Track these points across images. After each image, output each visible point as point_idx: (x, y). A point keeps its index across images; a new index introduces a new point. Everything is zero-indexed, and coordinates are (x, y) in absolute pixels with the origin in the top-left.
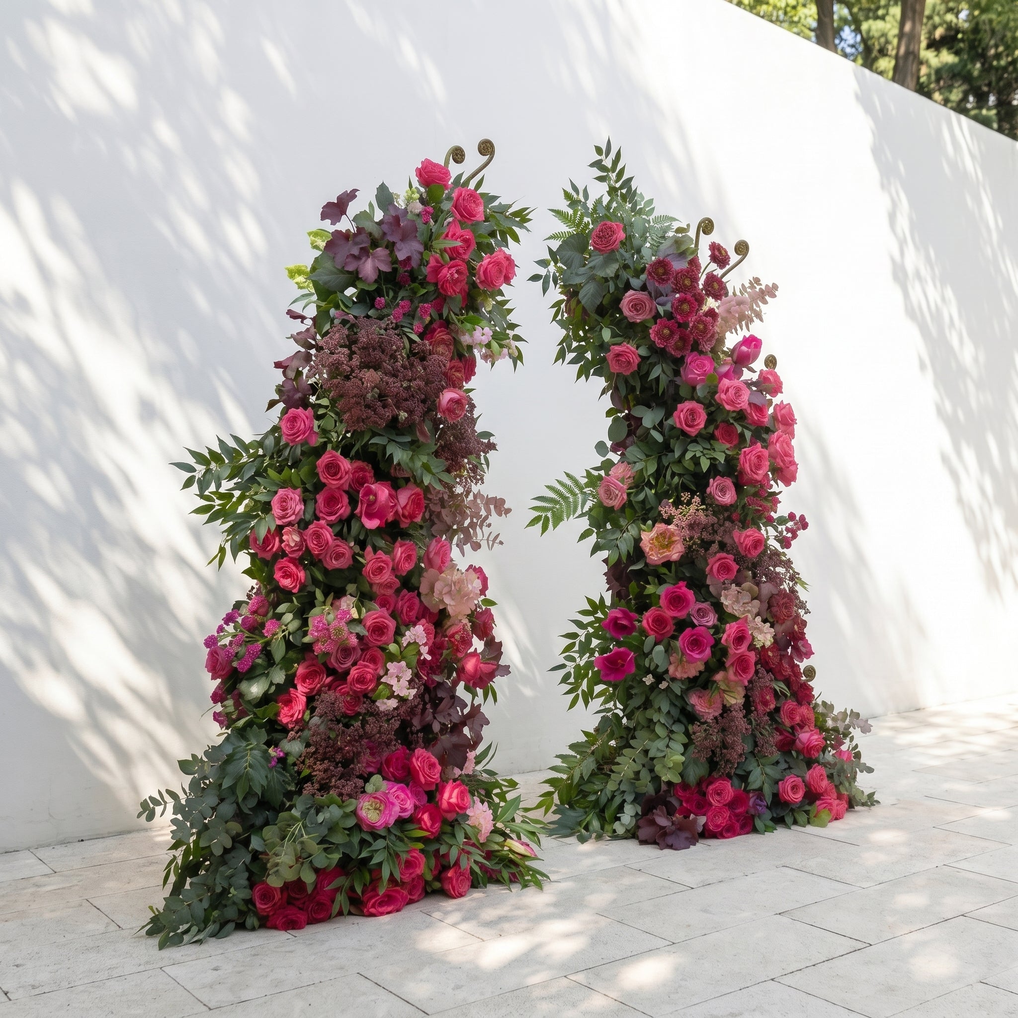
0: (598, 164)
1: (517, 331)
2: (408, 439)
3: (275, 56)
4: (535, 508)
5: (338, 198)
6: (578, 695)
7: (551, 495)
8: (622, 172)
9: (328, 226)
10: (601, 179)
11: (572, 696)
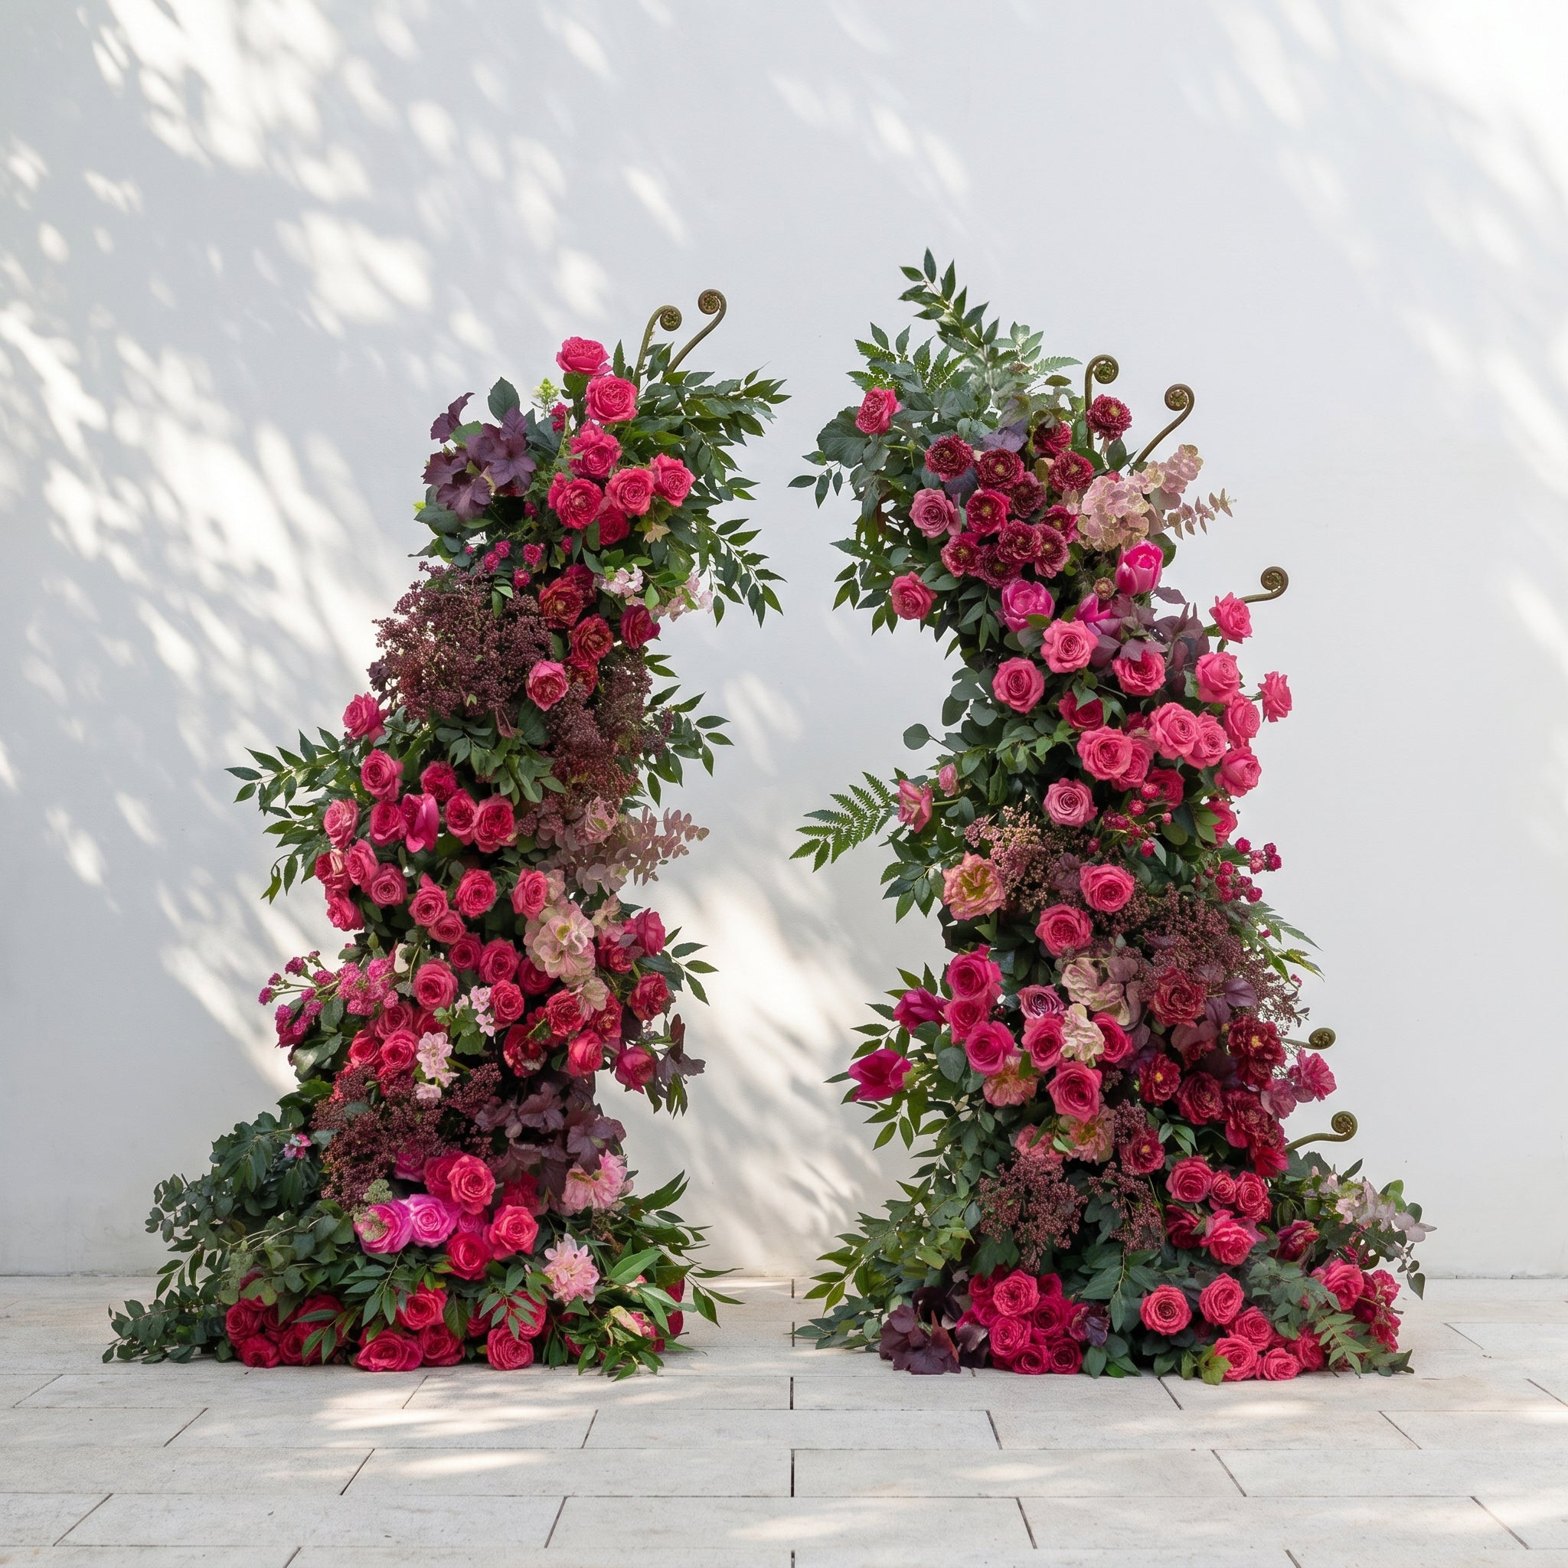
0: (914, 294)
1: (763, 565)
2: (485, 732)
3: (648, 189)
4: (805, 830)
5: (450, 408)
6: (894, 1125)
7: (837, 808)
8: (961, 300)
9: (437, 447)
10: (925, 315)
11: (882, 1125)
